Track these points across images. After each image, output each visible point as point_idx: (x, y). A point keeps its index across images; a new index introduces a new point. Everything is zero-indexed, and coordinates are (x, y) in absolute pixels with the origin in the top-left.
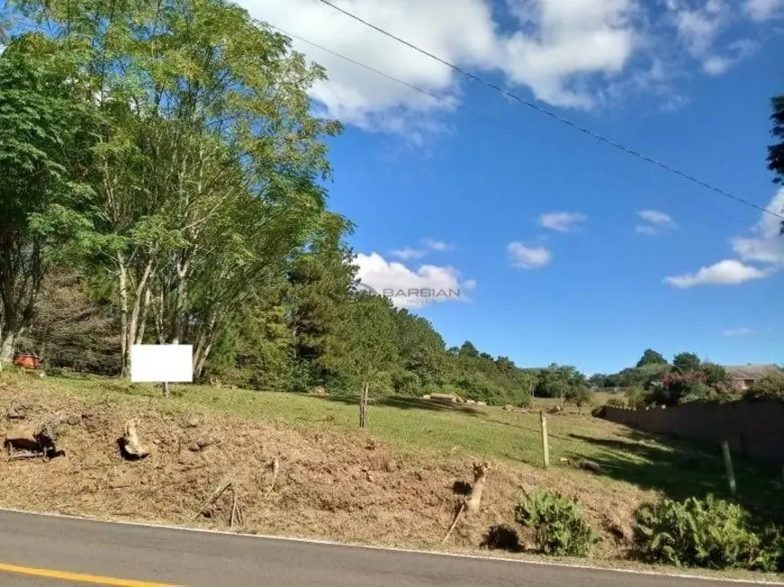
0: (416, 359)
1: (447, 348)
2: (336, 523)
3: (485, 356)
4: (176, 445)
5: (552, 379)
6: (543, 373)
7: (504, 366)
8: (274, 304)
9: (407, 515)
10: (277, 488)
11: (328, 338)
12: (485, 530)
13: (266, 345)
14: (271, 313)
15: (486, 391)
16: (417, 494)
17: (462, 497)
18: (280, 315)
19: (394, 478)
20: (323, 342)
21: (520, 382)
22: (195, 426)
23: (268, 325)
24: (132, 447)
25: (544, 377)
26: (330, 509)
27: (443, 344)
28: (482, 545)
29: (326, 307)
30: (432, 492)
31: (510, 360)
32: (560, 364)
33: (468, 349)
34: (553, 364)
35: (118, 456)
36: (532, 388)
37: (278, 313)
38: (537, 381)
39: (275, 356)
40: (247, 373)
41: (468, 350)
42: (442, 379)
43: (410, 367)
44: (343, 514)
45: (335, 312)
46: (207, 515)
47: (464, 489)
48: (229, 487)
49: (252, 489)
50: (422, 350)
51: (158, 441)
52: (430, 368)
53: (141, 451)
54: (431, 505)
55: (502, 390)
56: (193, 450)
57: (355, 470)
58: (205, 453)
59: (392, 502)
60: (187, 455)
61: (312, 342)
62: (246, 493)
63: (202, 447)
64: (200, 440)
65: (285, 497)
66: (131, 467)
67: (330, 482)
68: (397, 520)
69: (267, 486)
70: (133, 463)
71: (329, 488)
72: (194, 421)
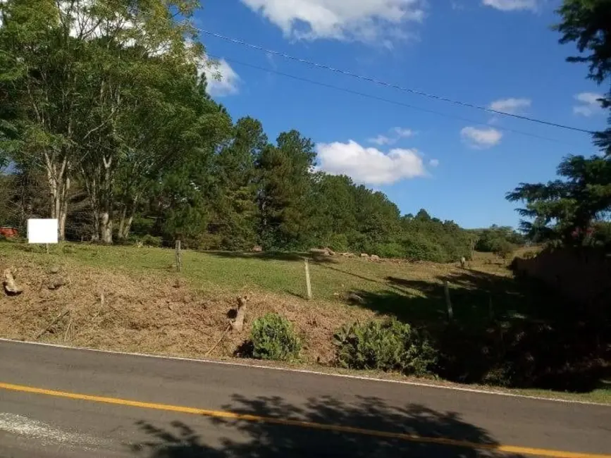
0: (371, 224)
1: (402, 215)
2: (138, 338)
3: (435, 220)
4: (39, 285)
5: (493, 237)
6: (486, 232)
7: (450, 228)
8: (240, 185)
9: (190, 332)
10: (102, 314)
11: (287, 210)
12: (240, 342)
13: (234, 216)
14: (238, 192)
15: (424, 248)
16: (201, 318)
17: (231, 321)
18: (245, 193)
19: (186, 308)
20: (283, 213)
21: (464, 240)
22: (56, 273)
23: (237, 201)
24: (10, 287)
25: (486, 235)
26: (137, 329)
27: (398, 212)
28: (235, 353)
29: (284, 186)
30: (211, 317)
31: (455, 222)
32: (499, 225)
33: (423, 215)
34: (494, 225)
35: (3, 293)
36: (473, 245)
37: (243, 192)
38: (478, 239)
39: (242, 225)
40: (218, 238)
41: (422, 217)
42: (390, 239)
43: (364, 231)
44: (145, 332)
45: (292, 189)
46: (51, 332)
47: (232, 314)
48: (68, 313)
49: (84, 314)
50: (375, 218)
51: (29, 283)
52: (380, 231)
53: (16, 289)
54: (210, 325)
55: (438, 246)
56: (50, 289)
57: (162, 302)
58: (57, 292)
59: (181, 323)
60: (46, 292)
61: (275, 213)
62: (79, 317)
63: (57, 286)
64: (56, 282)
65: (106, 320)
66: (11, 300)
67: (139, 310)
68: (182, 336)
69: (94, 313)
70: (11, 297)
71: (139, 314)
72: (55, 269)
